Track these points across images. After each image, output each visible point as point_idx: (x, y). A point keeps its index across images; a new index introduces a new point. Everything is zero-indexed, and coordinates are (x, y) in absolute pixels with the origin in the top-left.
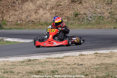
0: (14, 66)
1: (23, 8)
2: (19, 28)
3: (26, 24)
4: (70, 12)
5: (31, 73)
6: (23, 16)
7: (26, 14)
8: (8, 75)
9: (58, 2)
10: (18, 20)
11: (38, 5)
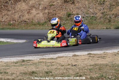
0: (7, 66)
1: (16, 8)
2: (11, 28)
3: (18, 24)
4: (63, 13)
5: (25, 74)
6: (16, 16)
7: (19, 14)
8: (2, 76)
9: (51, 2)
10: (10, 20)
11: (30, 5)
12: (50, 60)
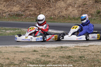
0: (49, 51)
1: (56, 6)
2: (52, 21)
3: (58, 18)
4: (94, 10)
5: (63, 57)
6: (56, 12)
7: (58, 10)
8: (45, 58)
9: (84, 2)
10: (51, 15)
11: (68, 4)
12: (83, 47)
